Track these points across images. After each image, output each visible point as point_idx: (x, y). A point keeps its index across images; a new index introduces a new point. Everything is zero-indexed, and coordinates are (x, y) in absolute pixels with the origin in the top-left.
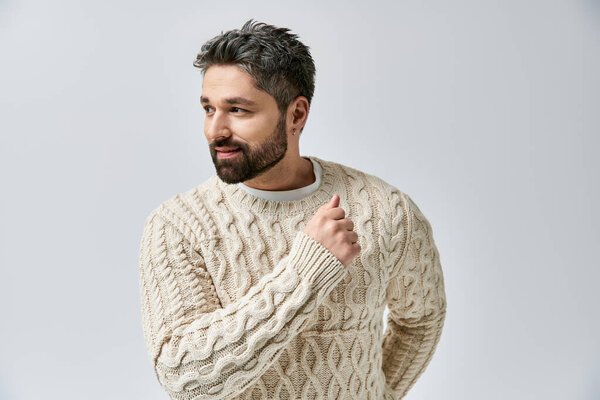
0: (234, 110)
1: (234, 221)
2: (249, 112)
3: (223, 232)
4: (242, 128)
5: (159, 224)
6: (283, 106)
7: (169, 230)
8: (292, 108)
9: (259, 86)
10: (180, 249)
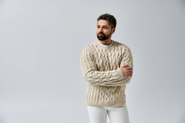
0: (104, 28)
1: (99, 50)
2: (107, 29)
3: (98, 52)
4: (105, 31)
5: (86, 50)
6: (112, 29)
7: (88, 51)
8: (113, 29)
9: (109, 24)
10: (89, 55)
